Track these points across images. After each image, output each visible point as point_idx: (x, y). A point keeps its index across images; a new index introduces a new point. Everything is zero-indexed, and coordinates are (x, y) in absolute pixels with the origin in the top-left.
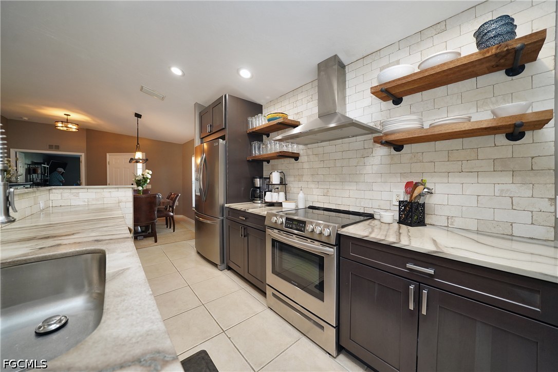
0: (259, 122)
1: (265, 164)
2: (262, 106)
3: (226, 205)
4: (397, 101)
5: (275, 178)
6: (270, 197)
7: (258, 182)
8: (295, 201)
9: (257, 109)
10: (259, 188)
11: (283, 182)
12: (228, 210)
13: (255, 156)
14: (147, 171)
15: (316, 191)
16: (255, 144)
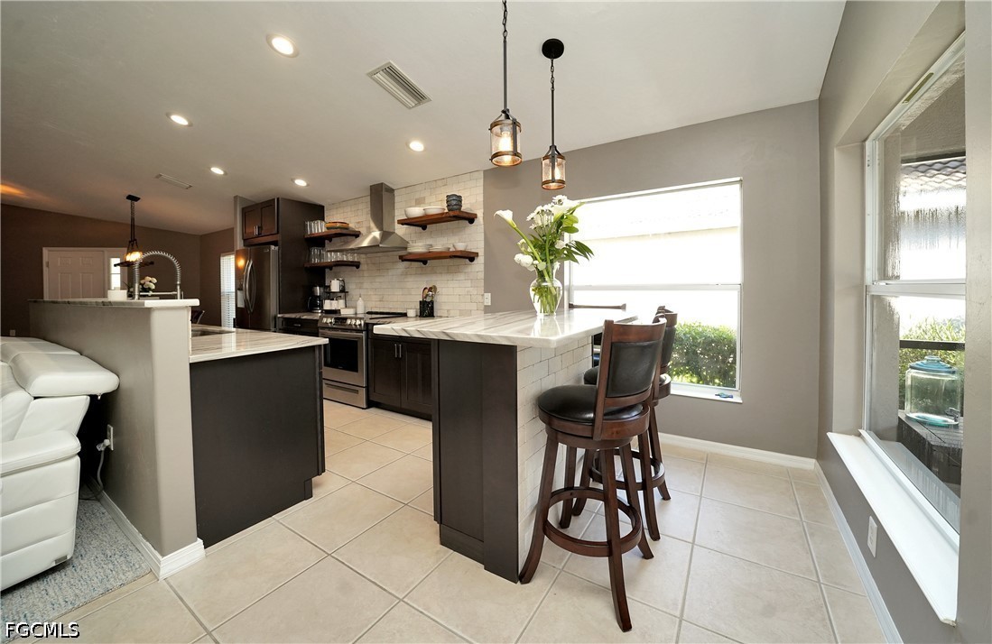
0: (318, 228)
1: (327, 270)
2: (323, 207)
3: (279, 316)
4: (424, 228)
5: (335, 286)
6: (328, 305)
7: (318, 290)
8: (355, 308)
9: (317, 211)
10: (319, 297)
11: (343, 290)
12: (281, 320)
13: (315, 264)
14: (148, 278)
15: (374, 298)
16: (315, 251)
